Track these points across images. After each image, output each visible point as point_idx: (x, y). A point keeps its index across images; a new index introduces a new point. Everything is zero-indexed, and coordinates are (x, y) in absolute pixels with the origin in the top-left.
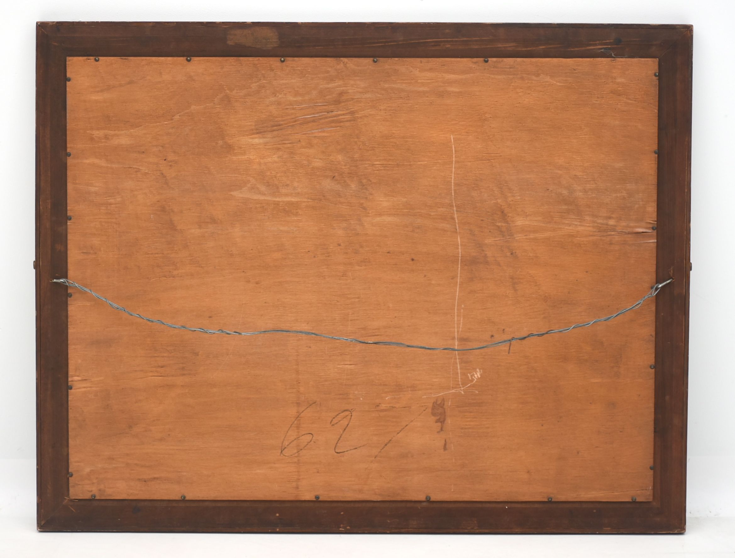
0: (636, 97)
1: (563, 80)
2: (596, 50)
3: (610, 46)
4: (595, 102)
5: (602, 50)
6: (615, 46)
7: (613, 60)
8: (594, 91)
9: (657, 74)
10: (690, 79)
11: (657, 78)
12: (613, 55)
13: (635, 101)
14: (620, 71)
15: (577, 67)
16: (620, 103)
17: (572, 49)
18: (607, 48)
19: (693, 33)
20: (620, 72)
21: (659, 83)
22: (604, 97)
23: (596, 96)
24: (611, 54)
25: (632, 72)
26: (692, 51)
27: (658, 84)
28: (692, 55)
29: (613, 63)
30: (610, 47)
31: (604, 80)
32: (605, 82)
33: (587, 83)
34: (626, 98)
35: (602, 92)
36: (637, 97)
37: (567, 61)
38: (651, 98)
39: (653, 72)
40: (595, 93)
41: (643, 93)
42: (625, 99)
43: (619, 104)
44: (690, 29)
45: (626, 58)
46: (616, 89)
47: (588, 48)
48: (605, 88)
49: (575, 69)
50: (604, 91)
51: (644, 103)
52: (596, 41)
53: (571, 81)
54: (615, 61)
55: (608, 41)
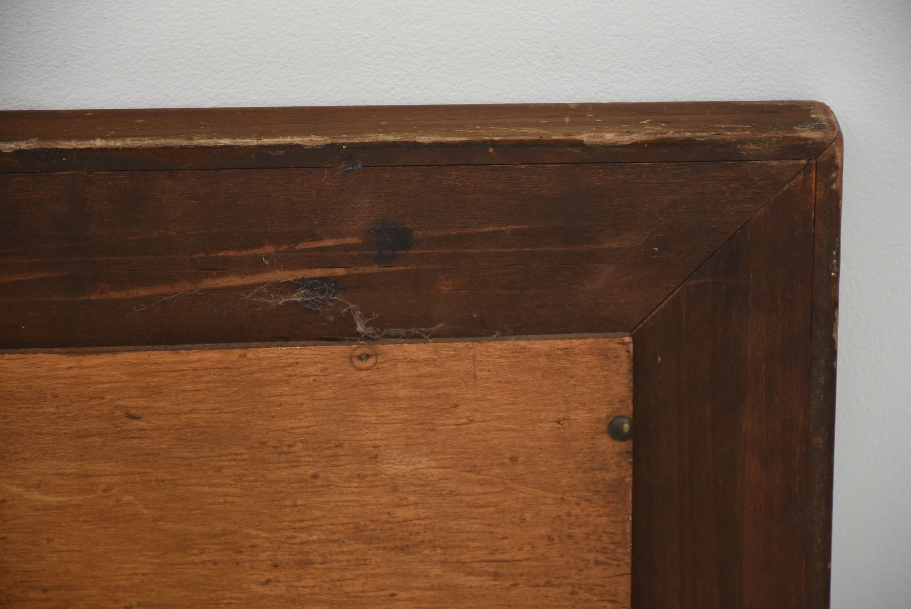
0: (498, 557)
1: (62, 475)
2: (260, 294)
3: (340, 272)
4: (261, 590)
5: (297, 298)
6: (375, 269)
7: (360, 358)
8: (253, 532)
9: (626, 427)
10: (819, 441)
11: (627, 445)
12: (360, 328)
13: (496, 576)
14: (403, 416)
15: (142, 402)
16: (408, 589)
17: (114, 295)
18: (323, 279)
19: (839, 179)
20: (404, 421)
21: (635, 475)
22: (312, 563)
23: (265, 556)
24: (349, 316)
25: (478, 416)
26: (836, 280)
27: (629, 479)
28: (835, 305)
29: (361, 369)
30: (343, 278)
31: (312, 471)
32: (315, 476)
33: (207, 489)
34: (444, 563)
35: (304, 536)
36: (507, 557)
37: (81, 368)
38: (591, 556)
39: (604, 412)
40: (257, 542)
41: (544, 531)
42: (436, 570)
43: (402, 595)
44: (824, 157)
45: (439, 336)
46: (384, 517)
47: (209, 283)
48: (317, 513)
49: (133, 412)
50: (308, 529)
51: (548, 584)
52: (260, 245)
53: (115, 479)
54: (370, 362)
55: (329, 243)
